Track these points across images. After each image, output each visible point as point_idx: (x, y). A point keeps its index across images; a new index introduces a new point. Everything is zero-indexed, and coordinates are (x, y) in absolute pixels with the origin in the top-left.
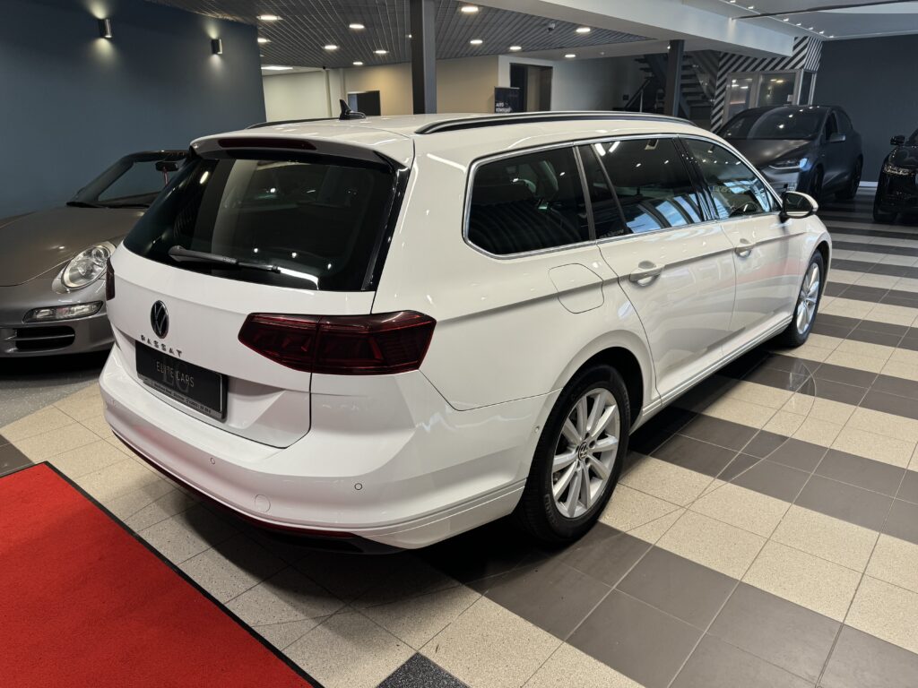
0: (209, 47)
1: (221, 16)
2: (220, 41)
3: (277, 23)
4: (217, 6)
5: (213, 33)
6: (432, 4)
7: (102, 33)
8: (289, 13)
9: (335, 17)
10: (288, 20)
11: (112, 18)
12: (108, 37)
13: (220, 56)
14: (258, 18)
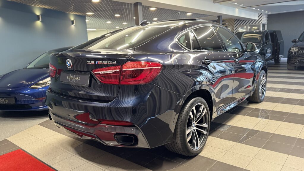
0: (71, 23)
1: (74, 13)
2: (74, 21)
3: (92, 15)
4: (74, 10)
5: (72, 18)
6: (141, 7)
7: (38, 19)
8: (96, 12)
9: (111, 12)
10: (96, 14)
11: (41, 15)
12: (40, 20)
13: (74, 25)
14: (86, 13)
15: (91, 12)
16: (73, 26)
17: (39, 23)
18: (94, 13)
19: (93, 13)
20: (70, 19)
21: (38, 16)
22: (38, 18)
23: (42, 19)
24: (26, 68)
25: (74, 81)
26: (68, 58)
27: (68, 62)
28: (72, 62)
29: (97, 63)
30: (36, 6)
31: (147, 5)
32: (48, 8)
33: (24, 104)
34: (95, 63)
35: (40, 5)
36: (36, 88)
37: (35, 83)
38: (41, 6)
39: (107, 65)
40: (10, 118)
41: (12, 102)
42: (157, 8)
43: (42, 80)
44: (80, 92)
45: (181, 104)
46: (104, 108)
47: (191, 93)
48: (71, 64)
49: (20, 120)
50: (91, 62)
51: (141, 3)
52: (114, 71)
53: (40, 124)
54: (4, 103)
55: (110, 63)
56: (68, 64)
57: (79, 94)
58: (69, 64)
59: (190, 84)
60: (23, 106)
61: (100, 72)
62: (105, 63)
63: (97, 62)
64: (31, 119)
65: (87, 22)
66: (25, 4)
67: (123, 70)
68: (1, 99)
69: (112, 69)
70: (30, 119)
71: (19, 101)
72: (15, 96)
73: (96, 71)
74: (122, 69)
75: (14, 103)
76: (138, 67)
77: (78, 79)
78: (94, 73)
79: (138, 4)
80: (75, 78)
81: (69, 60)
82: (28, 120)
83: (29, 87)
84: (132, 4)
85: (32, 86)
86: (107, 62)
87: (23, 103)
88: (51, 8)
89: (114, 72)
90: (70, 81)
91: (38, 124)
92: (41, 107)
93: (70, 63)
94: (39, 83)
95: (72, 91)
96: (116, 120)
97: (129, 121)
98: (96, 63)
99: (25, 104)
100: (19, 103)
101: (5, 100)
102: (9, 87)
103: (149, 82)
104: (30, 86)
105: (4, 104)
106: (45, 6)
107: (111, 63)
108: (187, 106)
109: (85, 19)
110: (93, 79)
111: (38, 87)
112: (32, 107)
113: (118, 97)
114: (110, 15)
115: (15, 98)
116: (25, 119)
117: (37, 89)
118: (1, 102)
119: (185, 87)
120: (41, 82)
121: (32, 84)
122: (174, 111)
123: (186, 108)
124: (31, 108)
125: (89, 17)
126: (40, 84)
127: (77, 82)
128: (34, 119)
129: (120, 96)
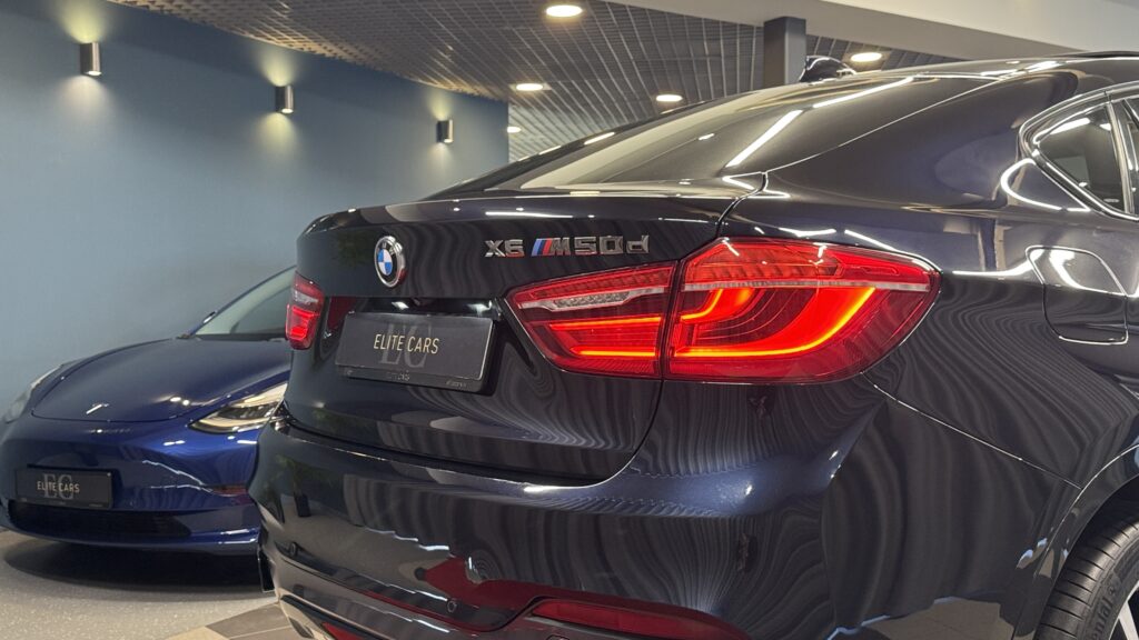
0: (433, 132)
1: (454, 87)
2: (451, 123)
3: (541, 96)
4: (452, 68)
5: (441, 111)
6: (802, 43)
7: (279, 105)
8: (562, 77)
9: (636, 82)
10: (561, 91)
11: (296, 87)
12: (285, 111)
13: (448, 144)
14: (512, 87)
15: (535, 80)
16: (441, 150)
17: (278, 126)
18: (550, 84)
19: (548, 88)
20: (426, 114)
21: (280, 92)
22: (277, 98)
23: (294, 108)
24: (192, 335)
25: (408, 361)
26: (387, 230)
27: (385, 252)
28: (404, 252)
29: (540, 251)
30: (274, 41)
31: (837, 35)
32: (328, 54)
33: (153, 509)
34: (528, 246)
35: (291, 39)
36: (225, 432)
37: (221, 402)
38: (297, 45)
39: (594, 264)
40: (80, 584)
41: (98, 495)
42: (889, 53)
43: (258, 394)
44: (434, 424)
45: (1046, 570)
46: (563, 514)
47: (1119, 482)
48: (402, 266)
49: (123, 599)
50: (507, 243)
51: (803, 22)
52: (633, 293)
53: (218, 627)
54: (59, 499)
55: (610, 245)
56: (382, 265)
57: (432, 434)
58: (386, 264)
59: (1113, 425)
60: (144, 524)
61: (551, 305)
62: (584, 245)
63: (539, 241)
64: (179, 596)
65: (511, 137)
66: (225, 29)
67: (688, 288)
68: (50, 480)
69: (623, 286)
70: (171, 595)
71: (131, 491)
72: (114, 464)
73: (530, 300)
74: (682, 282)
75: (105, 505)
76: (781, 276)
77: (431, 348)
78: (515, 308)
79: (788, 24)
80: (414, 344)
81: (391, 240)
82: (163, 601)
83: (190, 427)
84: (751, 27)
85: (203, 417)
86: (597, 242)
87: (150, 506)
88: (345, 56)
89: (634, 300)
90: (384, 360)
91: (209, 627)
92: (239, 537)
93: (394, 257)
94: (242, 405)
95: (394, 418)
96: (633, 594)
97: (704, 607)
98: (535, 251)
99: (162, 509)
100: (132, 504)
101: (66, 481)
102: (96, 420)
103: (846, 372)
104: (197, 421)
105: (62, 504)
106: (316, 40)
107: (618, 250)
108: (1103, 561)
109: (504, 121)
110: (508, 346)
111: (235, 425)
112: (189, 532)
113: (652, 448)
114: (633, 99)
115: (113, 476)
116: (151, 595)
117: (231, 438)
118: (47, 495)
119: (1081, 444)
120: (250, 401)
121: (207, 412)
122: (1004, 615)
123: (1095, 572)
124: (185, 534)
125: (527, 107)
126: (246, 409)
127: (421, 365)
128: (191, 596)
129: (665, 446)
